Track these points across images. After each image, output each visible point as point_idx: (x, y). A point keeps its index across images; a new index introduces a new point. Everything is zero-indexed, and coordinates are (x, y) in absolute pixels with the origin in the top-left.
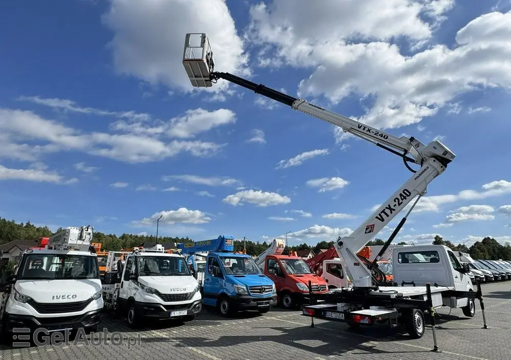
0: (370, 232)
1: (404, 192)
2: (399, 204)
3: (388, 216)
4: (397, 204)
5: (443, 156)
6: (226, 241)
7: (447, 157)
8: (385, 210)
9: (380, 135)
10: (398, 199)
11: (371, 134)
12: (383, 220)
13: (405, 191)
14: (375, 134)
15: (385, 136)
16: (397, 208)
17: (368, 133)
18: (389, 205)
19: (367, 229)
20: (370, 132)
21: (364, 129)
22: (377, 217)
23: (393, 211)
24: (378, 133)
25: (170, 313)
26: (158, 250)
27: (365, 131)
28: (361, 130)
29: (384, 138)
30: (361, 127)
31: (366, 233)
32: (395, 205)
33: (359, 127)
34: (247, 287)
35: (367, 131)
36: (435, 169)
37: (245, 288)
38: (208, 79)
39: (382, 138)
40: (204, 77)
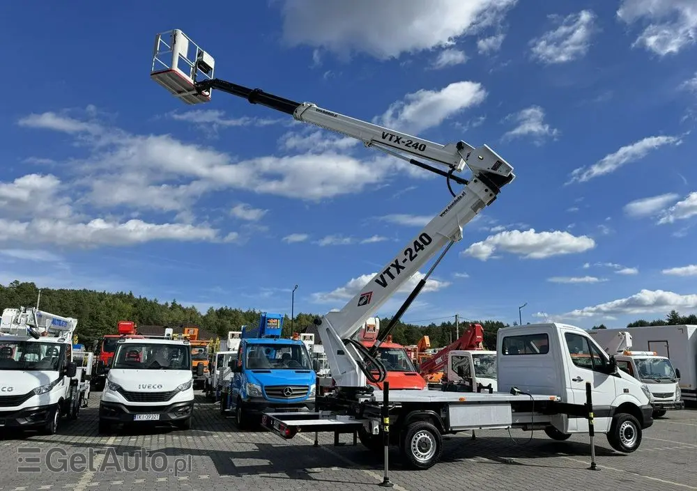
0: (365, 303)
1: (421, 239)
2: (412, 258)
3: (393, 277)
4: (408, 258)
5: (493, 171)
6: (268, 322)
7: (501, 172)
8: (389, 268)
9: (413, 146)
10: (410, 250)
11: (402, 146)
12: (384, 284)
13: (423, 237)
14: (407, 145)
15: (421, 146)
16: (408, 264)
17: (396, 144)
18: (397, 261)
19: (361, 299)
20: (399, 143)
21: (390, 139)
22: (377, 281)
23: (400, 269)
24: (410, 143)
25: (133, 416)
26: (166, 336)
27: (392, 143)
28: (386, 141)
29: (420, 149)
30: (386, 136)
31: (359, 305)
32: (406, 260)
33: (384, 138)
34: (262, 386)
35: (395, 142)
36: (476, 195)
37: (259, 388)
38: (195, 92)
39: (417, 151)
40: (189, 90)
